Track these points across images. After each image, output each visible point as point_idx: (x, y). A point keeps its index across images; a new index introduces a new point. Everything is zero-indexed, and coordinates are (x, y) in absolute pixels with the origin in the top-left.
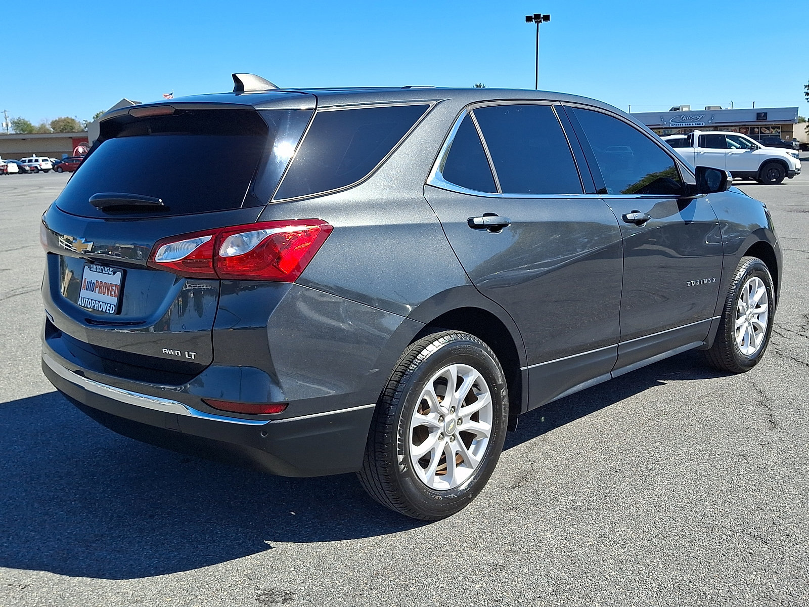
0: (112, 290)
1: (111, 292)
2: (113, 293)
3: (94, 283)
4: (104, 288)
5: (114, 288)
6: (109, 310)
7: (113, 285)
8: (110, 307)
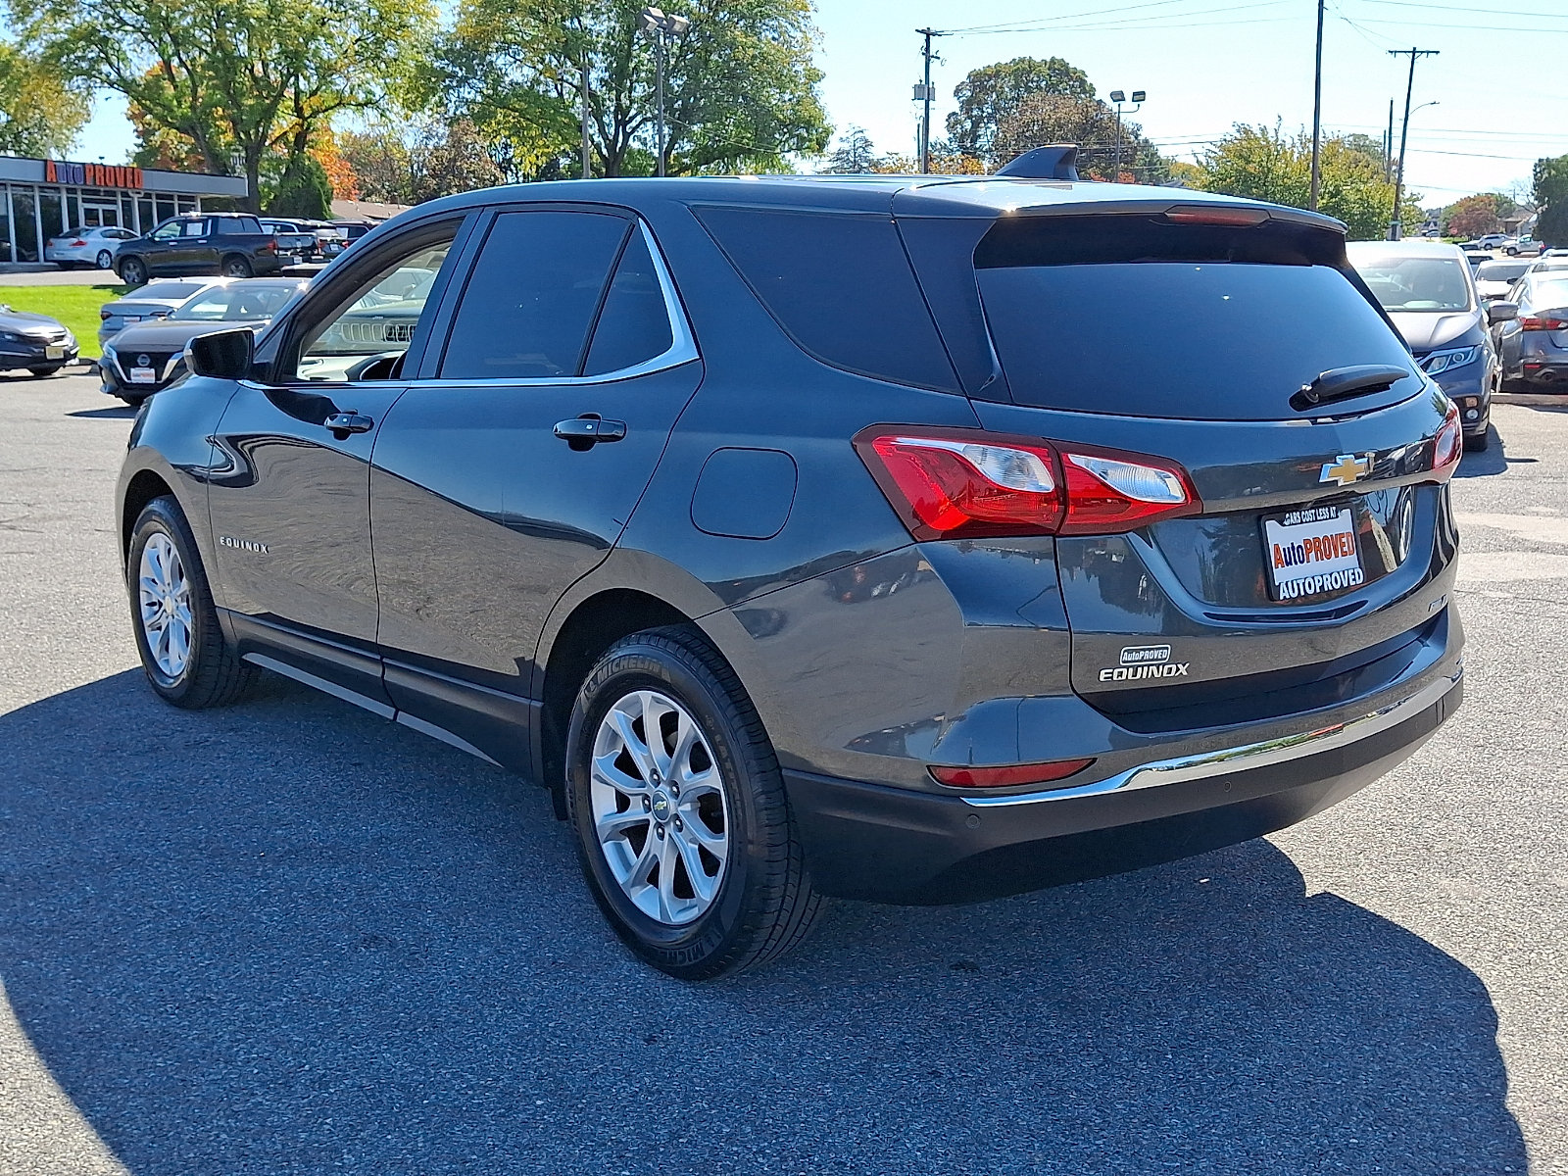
0: (1343, 544)
1: (1342, 549)
2: (1345, 549)
3: (1300, 546)
4: (1324, 547)
5: (1344, 540)
6: (1354, 580)
7: (1342, 535)
8: (1353, 574)
